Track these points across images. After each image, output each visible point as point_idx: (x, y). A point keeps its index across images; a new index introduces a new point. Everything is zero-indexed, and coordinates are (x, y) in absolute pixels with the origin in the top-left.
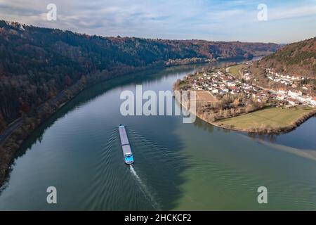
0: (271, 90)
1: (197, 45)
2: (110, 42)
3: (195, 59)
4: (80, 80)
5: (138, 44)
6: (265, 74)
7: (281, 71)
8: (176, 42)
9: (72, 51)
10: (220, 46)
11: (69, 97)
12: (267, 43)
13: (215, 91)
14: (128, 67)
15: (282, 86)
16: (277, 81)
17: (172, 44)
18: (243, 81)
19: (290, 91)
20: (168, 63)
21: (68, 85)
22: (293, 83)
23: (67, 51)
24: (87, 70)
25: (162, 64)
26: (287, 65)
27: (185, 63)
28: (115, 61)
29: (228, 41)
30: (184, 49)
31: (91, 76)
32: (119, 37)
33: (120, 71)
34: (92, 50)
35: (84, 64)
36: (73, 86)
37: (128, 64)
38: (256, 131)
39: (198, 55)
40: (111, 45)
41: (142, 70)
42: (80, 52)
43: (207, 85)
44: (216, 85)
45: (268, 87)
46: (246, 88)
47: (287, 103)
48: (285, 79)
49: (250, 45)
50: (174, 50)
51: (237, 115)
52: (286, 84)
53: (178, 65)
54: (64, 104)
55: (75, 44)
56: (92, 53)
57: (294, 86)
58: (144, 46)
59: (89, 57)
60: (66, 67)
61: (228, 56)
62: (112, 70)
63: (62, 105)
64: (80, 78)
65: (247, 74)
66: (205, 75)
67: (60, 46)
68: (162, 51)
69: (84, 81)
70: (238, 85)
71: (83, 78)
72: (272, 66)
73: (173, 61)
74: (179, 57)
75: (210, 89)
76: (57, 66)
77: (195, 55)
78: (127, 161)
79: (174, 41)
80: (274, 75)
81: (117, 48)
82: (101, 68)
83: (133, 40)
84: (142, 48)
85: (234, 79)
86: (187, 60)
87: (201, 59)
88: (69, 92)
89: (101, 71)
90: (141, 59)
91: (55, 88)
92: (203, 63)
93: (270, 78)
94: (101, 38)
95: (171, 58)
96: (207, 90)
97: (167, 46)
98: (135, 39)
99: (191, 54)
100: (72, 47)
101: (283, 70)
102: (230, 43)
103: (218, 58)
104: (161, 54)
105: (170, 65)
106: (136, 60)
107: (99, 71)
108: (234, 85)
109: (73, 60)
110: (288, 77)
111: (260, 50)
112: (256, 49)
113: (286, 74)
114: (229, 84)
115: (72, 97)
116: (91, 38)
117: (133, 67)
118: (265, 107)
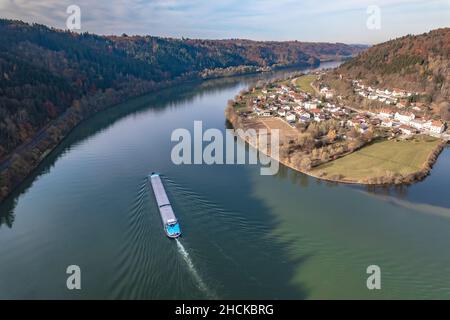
0: (369, 113)
1: (242, 47)
2: (113, 44)
3: (242, 68)
4: (72, 108)
5: (156, 46)
6: (352, 88)
7: (375, 83)
8: (213, 43)
9: (50, 60)
10: (274, 48)
11: (56, 139)
12: (334, 42)
13: (292, 117)
14: (145, 82)
15: (383, 106)
16: (374, 98)
17: (206, 46)
18: (325, 100)
19: (397, 114)
20: (204, 75)
21: (50, 118)
22: (398, 101)
23: (41, 58)
24: (81, 91)
25: (195, 77)
26: (382, 74)
27: (229, 74)
28: (125, 74)
29: (283, 41)
30: (225, 54)
31: (88, 99)
32: (126, 36)
33: (135, 90)
34: (85, 57)
35: (74, 80)
36: (60, 119)
37: (145, 77)
38: (379, 182)
39: (246, 62)
40: (114, 49)
41: (167, 87)
42: (65, 60)
43: (275, 108)
44: (288, 108)
45: (362, 108)
46: (333, 111)
47: (400, 133)
48: (384, 95)
49: (313, 46)
50: (210, 55)
51: (340, 156)
52: (388, 102)
53: (219, 77)
54: (48, 151)
55: (54, 48)
56: (85, 61)
57: (399, 105)
58: (165, 49)
59: (82, 69)
60: (43, 85)
61: (287, 62)
62: (121, 88)
63: (45, 154)
64: (70, 104)
65: (325, 89)
66: (265, 92)
67: (29, 50)
68: (194, 56)
69: (78, 109)
70: (320, 107)
71: (77, 103)
72: (359, 76)
73: (210, 72)
74: (219, 65)
75: (281, 114)
76: (28, 86)
77: (242, 61)
78: (171, 232)
79: (208, 42)
80: (366, 90)
81: (124, 53)
82: (104, 86)
83: (147, 40)
84: (163, 52)
85: (310, 97)
86: (230, 70)
87: (250, 67)
88: (54, 129)
89: (104, 91)
90: (163, 71)
91: (29, 125)
92: (254, 73)
93: (362, 94)
94: (95, 37)
95: (208, 67)
96: (278, 116)
97: (199, 49)
98: (152, 38)
99: (236, 60)
100: (49, 53)
101: (377, 82)
102: (286, 44)
103: (274, 66)
104: (193, 60)
105: (209, 78)
106: (156, 70)
107: (100, 91)
108: (314, 107)
109: (55, 74)
110: (387, 92)
111: (327, 53)
112: (322, 52)
113: (383, 87)
114: (307, 106)
115: (61, 137)
116: (80, 37)
117: (153, 83)
118: (374, 140)
